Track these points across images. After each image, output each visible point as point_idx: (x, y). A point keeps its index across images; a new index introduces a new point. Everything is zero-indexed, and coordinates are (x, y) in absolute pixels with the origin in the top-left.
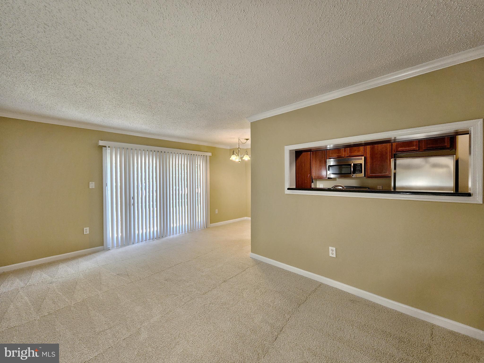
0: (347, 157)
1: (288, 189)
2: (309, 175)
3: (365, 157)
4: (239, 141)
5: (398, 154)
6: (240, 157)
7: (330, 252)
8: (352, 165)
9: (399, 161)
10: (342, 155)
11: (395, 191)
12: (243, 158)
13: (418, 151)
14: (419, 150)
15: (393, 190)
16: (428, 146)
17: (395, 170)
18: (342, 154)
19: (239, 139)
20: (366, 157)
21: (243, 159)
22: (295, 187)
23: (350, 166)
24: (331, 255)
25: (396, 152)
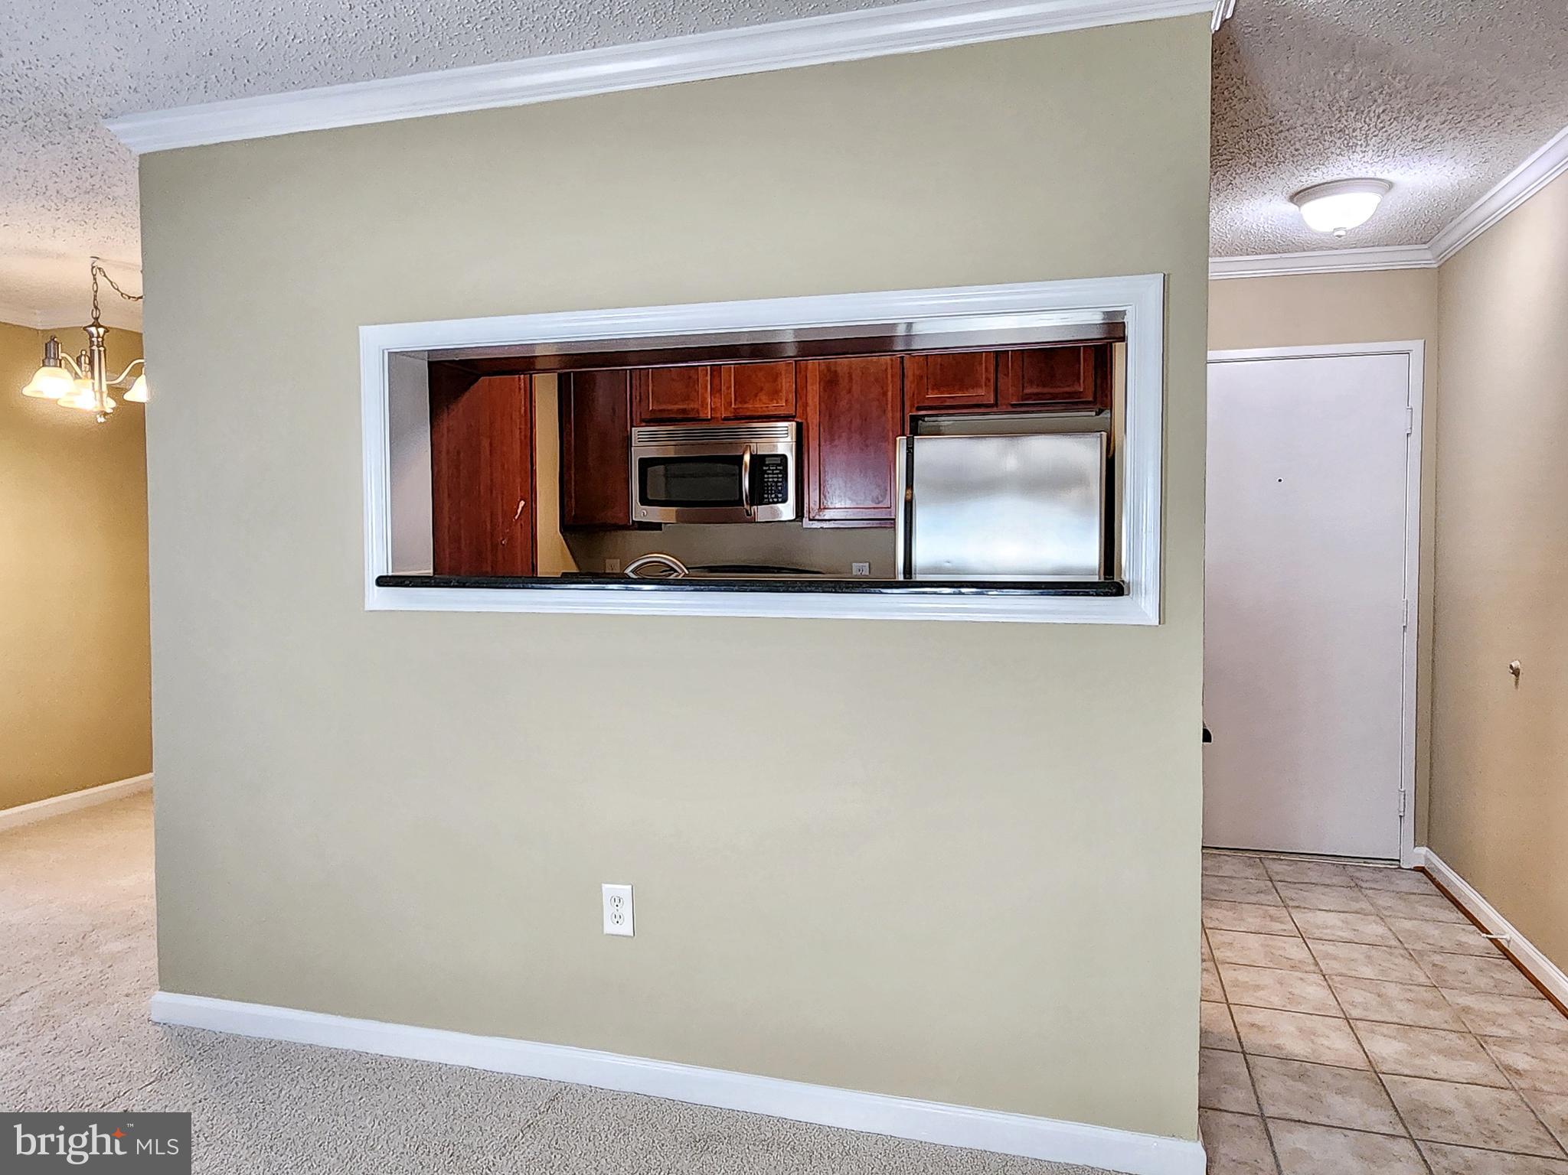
0: (726, 419)
1: (382, 581)
2: (522, 503)
3: (802, 423)
4: (99, 277)
5: (926, 419)
6: (104, 383)
7: (608, 910)
8: (747, 458)
9: (927, 449)
10: (702, 407)
11: (909, 582)
12: (127, 390)
13: (995, 409)
14: (996, 405)
15: (901, 578)
16: (1028, 391)
17: (909, 492)
18: (704, 404)
19: (98, 264)
20: (805, 424)
21: (128, 397)
22: (429, 571)
23: (737, 467)
24: (610, 928)
25: (919, 409)
